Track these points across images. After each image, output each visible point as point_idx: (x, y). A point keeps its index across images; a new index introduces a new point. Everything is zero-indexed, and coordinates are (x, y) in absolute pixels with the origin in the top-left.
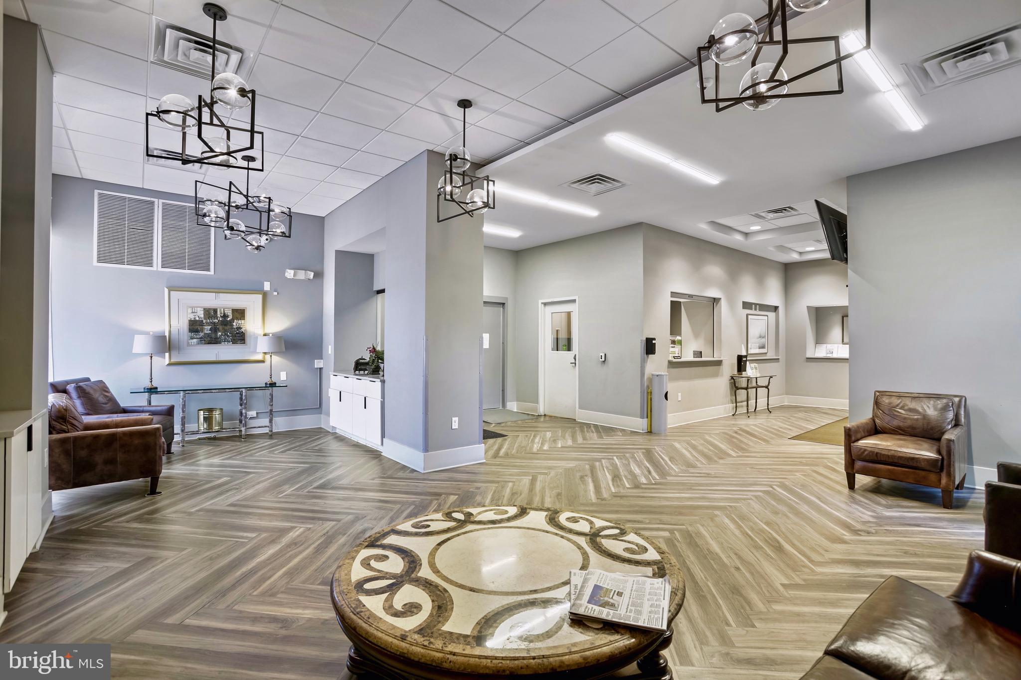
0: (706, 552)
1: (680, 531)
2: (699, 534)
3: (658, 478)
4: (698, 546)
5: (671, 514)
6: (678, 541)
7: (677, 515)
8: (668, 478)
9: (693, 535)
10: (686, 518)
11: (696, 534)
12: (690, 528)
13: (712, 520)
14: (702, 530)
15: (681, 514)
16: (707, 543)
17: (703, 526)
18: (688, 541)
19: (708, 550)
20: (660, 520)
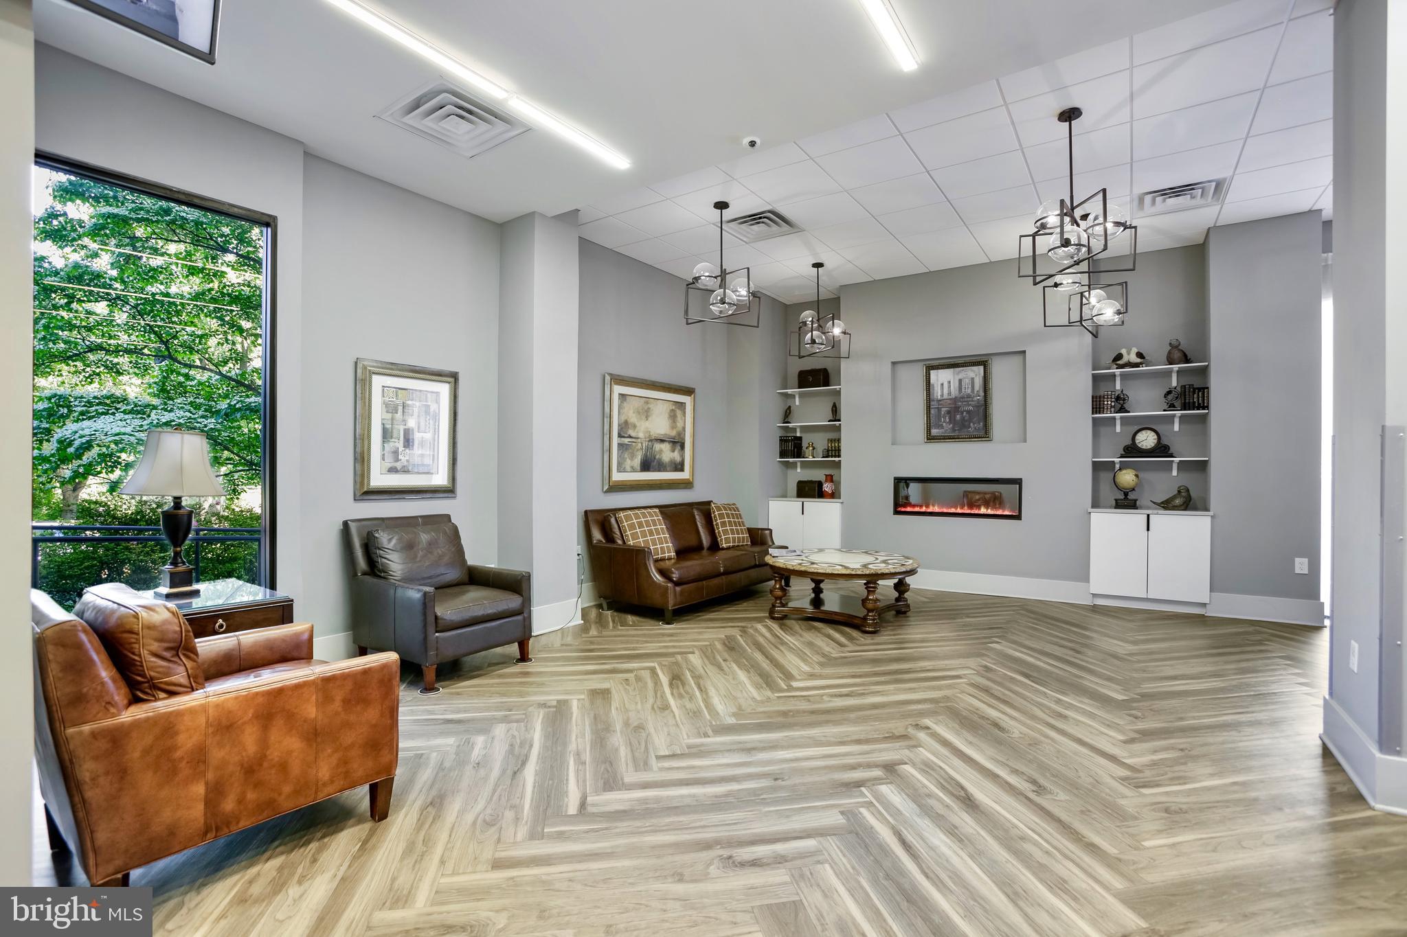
0: (751, 670)
1: (782, 691)
2: (758, 687)
3: (863, 810)
4: (759, 675)
5: (798, 712)
6: (780, 678)
7: (790, 711)
8: (841, 820)
9: (765, 686)
10: (776, 708)
11: (762, 687)
12: (769, 693)
13: (740, 708)
14: (754, 692)
15: (785, 714)
16: (750, 678)
17: (753, 698)
18: (769, 679)
19: (749, 672)
20: (809, 701)
